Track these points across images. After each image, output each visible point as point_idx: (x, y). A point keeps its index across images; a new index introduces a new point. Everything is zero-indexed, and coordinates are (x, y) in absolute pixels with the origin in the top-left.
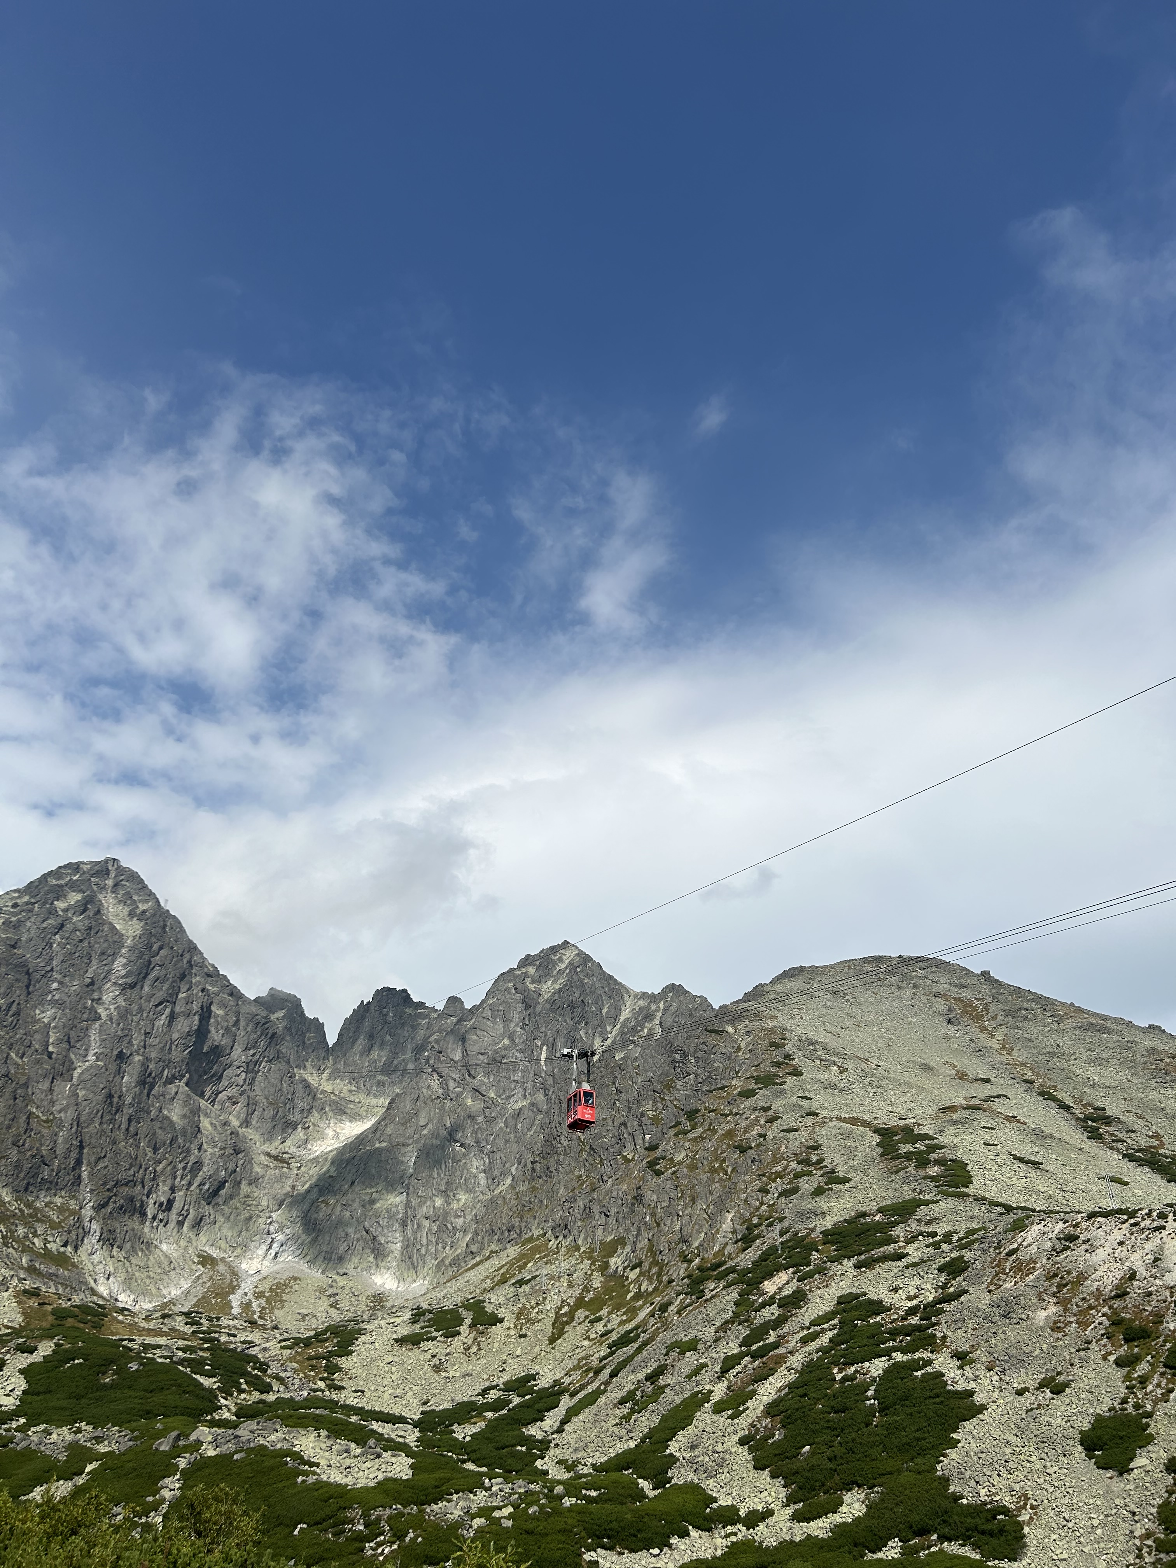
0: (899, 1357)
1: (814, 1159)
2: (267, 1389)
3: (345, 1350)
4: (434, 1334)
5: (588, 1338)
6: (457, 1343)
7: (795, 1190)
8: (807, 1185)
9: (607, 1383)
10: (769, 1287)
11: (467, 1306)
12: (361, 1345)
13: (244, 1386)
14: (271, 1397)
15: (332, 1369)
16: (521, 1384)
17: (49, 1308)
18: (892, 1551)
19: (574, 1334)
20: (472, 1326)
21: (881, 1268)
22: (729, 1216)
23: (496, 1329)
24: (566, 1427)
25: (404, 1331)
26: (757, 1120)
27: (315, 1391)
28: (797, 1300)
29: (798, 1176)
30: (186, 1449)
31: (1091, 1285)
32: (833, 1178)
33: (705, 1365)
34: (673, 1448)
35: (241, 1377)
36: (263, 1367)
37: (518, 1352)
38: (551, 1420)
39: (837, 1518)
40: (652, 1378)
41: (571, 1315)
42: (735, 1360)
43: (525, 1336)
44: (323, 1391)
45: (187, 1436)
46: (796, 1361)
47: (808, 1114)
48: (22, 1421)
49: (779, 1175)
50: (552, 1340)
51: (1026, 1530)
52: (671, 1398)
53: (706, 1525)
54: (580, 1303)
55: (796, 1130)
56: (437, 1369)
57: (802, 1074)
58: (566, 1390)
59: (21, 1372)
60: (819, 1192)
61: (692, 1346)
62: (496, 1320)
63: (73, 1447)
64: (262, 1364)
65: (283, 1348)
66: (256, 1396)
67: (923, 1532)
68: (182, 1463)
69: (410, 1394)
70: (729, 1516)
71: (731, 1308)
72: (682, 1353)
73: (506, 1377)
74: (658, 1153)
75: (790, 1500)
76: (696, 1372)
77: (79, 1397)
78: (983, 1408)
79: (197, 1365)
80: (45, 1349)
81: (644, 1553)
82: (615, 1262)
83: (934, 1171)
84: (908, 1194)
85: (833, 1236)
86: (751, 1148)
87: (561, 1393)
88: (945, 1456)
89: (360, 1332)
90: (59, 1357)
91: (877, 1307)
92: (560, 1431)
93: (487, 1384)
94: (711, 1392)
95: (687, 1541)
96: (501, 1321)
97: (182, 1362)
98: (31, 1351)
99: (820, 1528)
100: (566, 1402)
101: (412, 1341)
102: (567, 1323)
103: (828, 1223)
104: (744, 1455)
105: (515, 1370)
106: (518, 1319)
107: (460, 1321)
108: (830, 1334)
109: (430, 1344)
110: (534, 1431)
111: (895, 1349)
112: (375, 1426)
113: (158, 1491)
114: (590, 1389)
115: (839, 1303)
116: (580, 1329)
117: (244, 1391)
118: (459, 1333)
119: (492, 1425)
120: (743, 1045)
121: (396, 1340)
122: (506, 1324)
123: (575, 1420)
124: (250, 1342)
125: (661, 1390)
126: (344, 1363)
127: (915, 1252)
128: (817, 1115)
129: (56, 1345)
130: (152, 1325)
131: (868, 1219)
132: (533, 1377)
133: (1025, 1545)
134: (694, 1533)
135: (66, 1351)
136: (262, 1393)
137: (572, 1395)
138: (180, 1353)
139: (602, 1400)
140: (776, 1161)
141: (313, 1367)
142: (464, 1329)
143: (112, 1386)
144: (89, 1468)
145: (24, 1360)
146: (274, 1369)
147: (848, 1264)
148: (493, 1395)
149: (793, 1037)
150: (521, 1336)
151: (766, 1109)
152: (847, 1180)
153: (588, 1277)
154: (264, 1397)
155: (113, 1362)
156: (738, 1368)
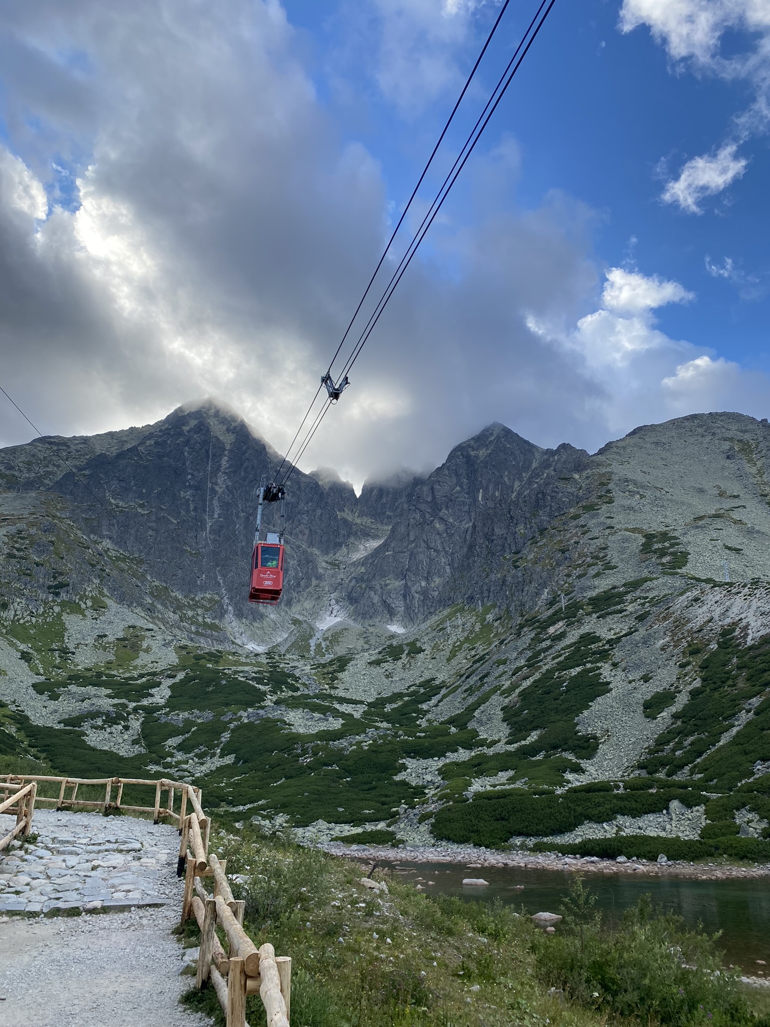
0: (589, 665)
1: (601, 555)
2: (297, 689)
3: (342, 669)
4: (389, 659)
5: (466, 658)
6: (399, 663)
7: (584, 575)
8: (592, 571)
9: (463, 682)
10: (551, 630)
11: (407, 645)
12: (350, 667)
13: (284, 689)
14: (299, 693)
15: (334, 679)
16: (427, 683)
17: (192, 655)
18: (539, 757)
19: (460, 656)
20: (408, 654)
21: (609, 619)
22: (546, 591)
23: (421, 655)
24: (440, 704)
25: (373, 658)
26: (577, 533)
27: (322, 690)
28: (562, 635)
29: (589, 566)
30: (235, 720)
31: (690, 625)
32: (609, 567)
33: (506, 672)
34: (476, 713)
35: (283, 685)
36: (297, 679)
37: (430, 667)
38: (434, 701)
39: (523, 743)
40: (481, 679)
41: (460, 647)
42: (519, 669)
43: (435, 658)
44: (326, 690)
45: (236, 714)
46: (545, 668)
47: (607, 528)
48: (168, 709)
49: (579, 566)
50: (449, 660)
51: (601, 745)
52: (486, 688)
53: (468, 746)
54: (467, 639)
55: (597, 538)
56: (387, 677)
57: (613, 502)
58: (445, 685)
59: (169, 687)
60: (597, 575)
61: (504, 662)
62: (421, 650)
63: (186, 721)
64: (296, 678)
65: (311, 669)
66: (290, 693)
67: (555, 747)
68: (232, 726)
69: (373, 690)
70: (483, 743)
71: (529, 641)
72: (498, 666)
73: (422, 680)
74: (520, 555)
75: (510, 735)
76: (500, 676)
77: (195, 698)
78: (611, 689)
79: (259, 681)
80: (181, 676)
81: (431, 759)
82: (490, 617)
83: (665, 560)
84: (645, 574)
85: (594, 601)
86: (568, 550)
87: (442, 687)
88: (582, 713)
89: (351, 659)
90: (187, 679)
91: (598, 639)
92: (436, 706)
93: (412, 683)
94: (503, 685)
95: (456, 754)
96: (424, 651)
97: (253, 679)
98: (174, 677)
99: (512, 748)
100: (443, 691)
101: (377, 663)
102: (457, 651)
103: (594, 594)
104: (500, 715)
105: (427, 676)
106: (433, 649)
107: (402, 652)
108: (567, 654)
109: (385, 664)
110: (424, 707)
111: (588, 662)
112: (337, 706)
113: (220, 738)
114: (457, 684)
115: (581, 638)
116: (463, 655)
117: (284, 691)
118: (401, 658)
119: (406, 705)
120: (583, 485)
121: (369, 663)
122: (426, 652)
123: (444, 700)
124: (295, 667)
125: (483, 685)
126: (340, 675)
127: (630, 608)
128: (613, 528)
129: (187, 674)
130: (248, 660)
131: (616, 590)
132: (434, 679)
133: (597, 752)
134: (461, 750)
135: (191, 676)
136: (294, 692)
137: (447, 688)
138: (254, 674)
139: (459, 690)
140: (580, 556)
141: (324, 678)
142: (404, 656)
143: (212, 692)
144: (193, 729)
145: (170, 682)
146: (304, 680)
147: (595, 616)
148: (412, 689)
149: (615, 478)
150: (432, 659)
151: (583, 526)
152: (615, 567)
153: (473, 626)
154: (294, 694)
155: (213, 681)
156: (520, 673)
